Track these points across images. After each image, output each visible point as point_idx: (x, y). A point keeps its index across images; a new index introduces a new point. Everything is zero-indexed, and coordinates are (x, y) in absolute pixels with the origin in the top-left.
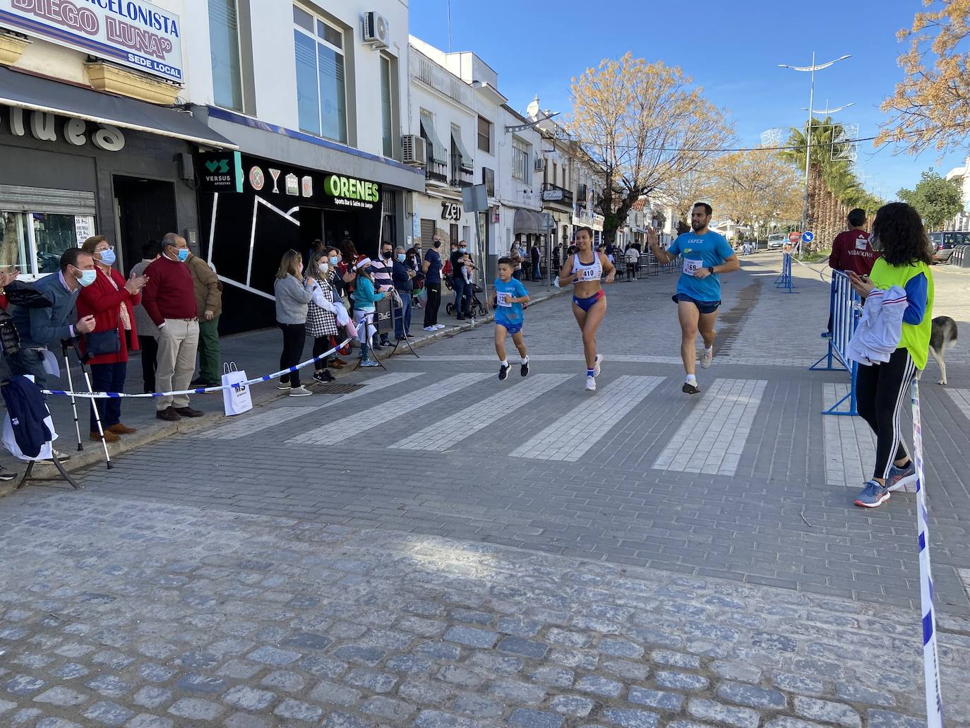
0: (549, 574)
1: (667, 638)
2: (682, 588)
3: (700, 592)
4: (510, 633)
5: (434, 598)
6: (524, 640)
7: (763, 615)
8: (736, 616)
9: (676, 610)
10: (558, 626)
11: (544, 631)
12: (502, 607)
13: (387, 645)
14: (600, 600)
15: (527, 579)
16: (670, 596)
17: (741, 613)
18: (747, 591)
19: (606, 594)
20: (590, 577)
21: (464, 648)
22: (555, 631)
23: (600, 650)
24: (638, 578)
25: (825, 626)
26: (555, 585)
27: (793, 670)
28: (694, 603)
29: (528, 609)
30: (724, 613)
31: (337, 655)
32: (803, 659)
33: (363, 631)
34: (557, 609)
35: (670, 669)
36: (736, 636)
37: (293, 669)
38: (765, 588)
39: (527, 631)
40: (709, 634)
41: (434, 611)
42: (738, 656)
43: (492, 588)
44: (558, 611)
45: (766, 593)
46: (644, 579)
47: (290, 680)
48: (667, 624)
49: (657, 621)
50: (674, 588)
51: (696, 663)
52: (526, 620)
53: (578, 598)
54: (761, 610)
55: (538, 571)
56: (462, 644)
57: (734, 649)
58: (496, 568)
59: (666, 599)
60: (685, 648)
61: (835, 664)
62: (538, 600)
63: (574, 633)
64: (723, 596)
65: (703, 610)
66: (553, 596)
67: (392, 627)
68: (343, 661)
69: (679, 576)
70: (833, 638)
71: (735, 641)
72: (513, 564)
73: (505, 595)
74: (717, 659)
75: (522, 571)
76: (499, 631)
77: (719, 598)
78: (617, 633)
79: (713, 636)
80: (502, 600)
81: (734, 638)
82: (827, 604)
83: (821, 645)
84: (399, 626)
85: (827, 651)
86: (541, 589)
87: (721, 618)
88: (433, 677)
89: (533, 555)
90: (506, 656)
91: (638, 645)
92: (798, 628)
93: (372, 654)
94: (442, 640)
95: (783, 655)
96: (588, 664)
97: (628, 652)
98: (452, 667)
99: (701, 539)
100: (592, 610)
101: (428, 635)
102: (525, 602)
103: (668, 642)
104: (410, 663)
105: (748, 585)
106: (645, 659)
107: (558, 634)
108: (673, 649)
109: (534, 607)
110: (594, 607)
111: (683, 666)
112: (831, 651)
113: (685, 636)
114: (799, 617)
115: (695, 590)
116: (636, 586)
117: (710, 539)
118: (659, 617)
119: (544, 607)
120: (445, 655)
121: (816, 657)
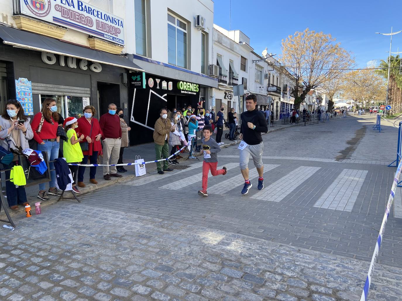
0: (266, 249)
1: (318, 280)
2: (325, 259)
3: (334, 261)
4: (248, 273)
5: (217, 256)
6: (255, 276)
7: (362, 273)
8: (349, 273)
9: (322, 269)
10: (269, 272)
11: (263, 273)
12: (245, 261)
13: (197, 273)
14: (288, 262)
15: (256, 250)
16: (320, 262)
17: (352, 272)
18: (355, 263)
19: (291, 259)
20: (284, 251)
21: (229, 277)
22: (268, 273)
23: (288, 283)
24: (305, 254)
25: (391, 280)
26: (268, 254)
27: (375, 298)
28: (331, 266)
29: (256, 263)
30: (344, 271)
31: (177, 275)
32: (380, 293)
33: (187, 266)
34: (269, 264)
35: (318, 294)
36: (349, 281)
37: (159, 279)
38: (364, 261)
39: (256, 273)
40: (337, 280)
41: (216, 261)
42: (350, 290)
43: (241, 253)
44: (270, 265)
45: (364, 263)
46: (308, 254)
47: (157, 284)
48: (318, 274)
49: (314, 272)
50: (321, 259)
51: (331, 292)
52: (255, 268)
53: (278, 260)
54: (361, 271)
55: (261, 247)
56: (228, 275)
57: (348, 287)
58: (243, 245)
59: (318, 263)
60: (326, 285)
61: (396, 297)
62: (261, 260)
63: (276, 275)
64: (344, 264)
65: (335, 269)
66: (267, 258)
67: (199, 266)
68: (179, 278)
69: (324, 254)
70: (394, 285)
71: (349, 283)
72: (250, 244)
73: (247, 257)
74: (340, 291)
75: (254, 247)
76: (244, 271)
77: (342, 265)
78: (295, 276)
79: (339, 281)
80: (245, 258)
81: (348, 282)
82: (392, 270)
83: (388, 288)
84: (202, 266)
85: (392, 291)
86: (263, 255)
87: (342, 273)
88: (215, 288)
89: (259, 240)
90: (247, 282)
91: (305, 282)
92: (378, 280)
93: (191, 276)
94: (219, 273)
95: (371, 291)
96: (282, 289)
97: (300, 285)
98: (223, 284)
99: (334, 238)
100: (284, 266)
101: (213, 270)
102: (255, 260)
103: (318, 282)
104: (206, 281)
105: (356, 260)
106: (308, 289)
107: (269, 275)
108: (320, 285)
109: (259, 263)
110: (286, 264)
111: (325, 292)
112: (393, 291)
113: (326, 280)
114: (379, 275)
115: (331, 261)
116: (304, 257)
117: (339, 239)
118: (315, 271)
119: (263, 263)
120: (221, 279)
121: (386, 293)
